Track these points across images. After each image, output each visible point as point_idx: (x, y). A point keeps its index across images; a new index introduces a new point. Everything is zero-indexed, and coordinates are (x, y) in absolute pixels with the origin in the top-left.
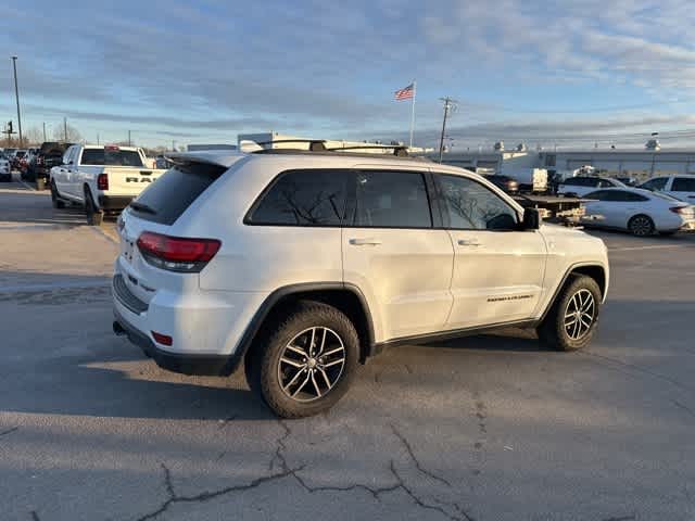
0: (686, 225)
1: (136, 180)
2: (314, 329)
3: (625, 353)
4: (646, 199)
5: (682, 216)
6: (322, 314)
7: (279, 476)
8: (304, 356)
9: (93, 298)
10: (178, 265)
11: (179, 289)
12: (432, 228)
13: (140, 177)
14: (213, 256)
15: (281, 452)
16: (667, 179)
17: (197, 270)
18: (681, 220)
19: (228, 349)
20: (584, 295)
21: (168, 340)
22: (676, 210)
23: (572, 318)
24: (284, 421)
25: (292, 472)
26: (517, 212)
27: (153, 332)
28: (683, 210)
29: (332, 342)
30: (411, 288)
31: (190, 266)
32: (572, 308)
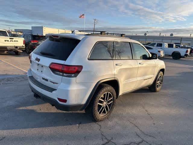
0: (161, 55)
1: (8, 41)
2: (106, 93)
3: (169, 91)
4: (152, 49)
5: (161, 53)
6: (108, 88)
7: (107, 143)
8: (103, 102)
9: (6, 82)
10: (68, 75)
11: (69, 83)
12: (133, 59)
13: (10, 40)
14: (81, 71)
15: (102, 134)
16: (155, 44)
17: (76, 76)
18: (160, 54)
19: (84, 102)
20: (161, 76)
21: (65, 101)
22: (159, 52)
23: (158, 83)
24: (97, 123)
25: (110, 141)
26: (149, 54)
27: (58, 98)
28: (161, 52)
29: (110, 96)
30: (128, 77)
31: (73, 75)
32: (158, 80)
